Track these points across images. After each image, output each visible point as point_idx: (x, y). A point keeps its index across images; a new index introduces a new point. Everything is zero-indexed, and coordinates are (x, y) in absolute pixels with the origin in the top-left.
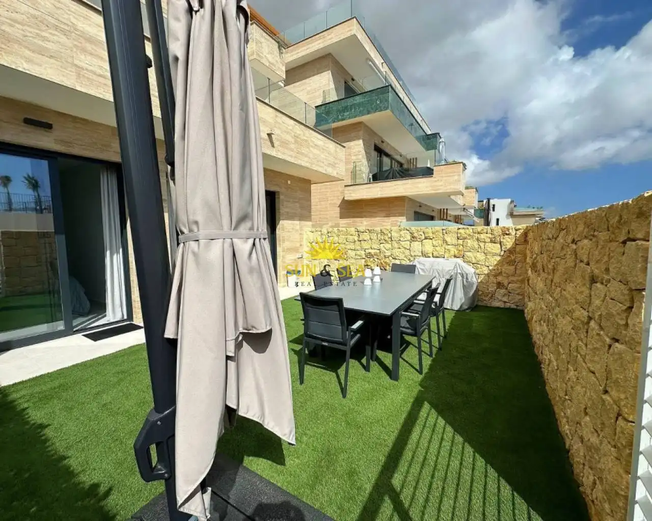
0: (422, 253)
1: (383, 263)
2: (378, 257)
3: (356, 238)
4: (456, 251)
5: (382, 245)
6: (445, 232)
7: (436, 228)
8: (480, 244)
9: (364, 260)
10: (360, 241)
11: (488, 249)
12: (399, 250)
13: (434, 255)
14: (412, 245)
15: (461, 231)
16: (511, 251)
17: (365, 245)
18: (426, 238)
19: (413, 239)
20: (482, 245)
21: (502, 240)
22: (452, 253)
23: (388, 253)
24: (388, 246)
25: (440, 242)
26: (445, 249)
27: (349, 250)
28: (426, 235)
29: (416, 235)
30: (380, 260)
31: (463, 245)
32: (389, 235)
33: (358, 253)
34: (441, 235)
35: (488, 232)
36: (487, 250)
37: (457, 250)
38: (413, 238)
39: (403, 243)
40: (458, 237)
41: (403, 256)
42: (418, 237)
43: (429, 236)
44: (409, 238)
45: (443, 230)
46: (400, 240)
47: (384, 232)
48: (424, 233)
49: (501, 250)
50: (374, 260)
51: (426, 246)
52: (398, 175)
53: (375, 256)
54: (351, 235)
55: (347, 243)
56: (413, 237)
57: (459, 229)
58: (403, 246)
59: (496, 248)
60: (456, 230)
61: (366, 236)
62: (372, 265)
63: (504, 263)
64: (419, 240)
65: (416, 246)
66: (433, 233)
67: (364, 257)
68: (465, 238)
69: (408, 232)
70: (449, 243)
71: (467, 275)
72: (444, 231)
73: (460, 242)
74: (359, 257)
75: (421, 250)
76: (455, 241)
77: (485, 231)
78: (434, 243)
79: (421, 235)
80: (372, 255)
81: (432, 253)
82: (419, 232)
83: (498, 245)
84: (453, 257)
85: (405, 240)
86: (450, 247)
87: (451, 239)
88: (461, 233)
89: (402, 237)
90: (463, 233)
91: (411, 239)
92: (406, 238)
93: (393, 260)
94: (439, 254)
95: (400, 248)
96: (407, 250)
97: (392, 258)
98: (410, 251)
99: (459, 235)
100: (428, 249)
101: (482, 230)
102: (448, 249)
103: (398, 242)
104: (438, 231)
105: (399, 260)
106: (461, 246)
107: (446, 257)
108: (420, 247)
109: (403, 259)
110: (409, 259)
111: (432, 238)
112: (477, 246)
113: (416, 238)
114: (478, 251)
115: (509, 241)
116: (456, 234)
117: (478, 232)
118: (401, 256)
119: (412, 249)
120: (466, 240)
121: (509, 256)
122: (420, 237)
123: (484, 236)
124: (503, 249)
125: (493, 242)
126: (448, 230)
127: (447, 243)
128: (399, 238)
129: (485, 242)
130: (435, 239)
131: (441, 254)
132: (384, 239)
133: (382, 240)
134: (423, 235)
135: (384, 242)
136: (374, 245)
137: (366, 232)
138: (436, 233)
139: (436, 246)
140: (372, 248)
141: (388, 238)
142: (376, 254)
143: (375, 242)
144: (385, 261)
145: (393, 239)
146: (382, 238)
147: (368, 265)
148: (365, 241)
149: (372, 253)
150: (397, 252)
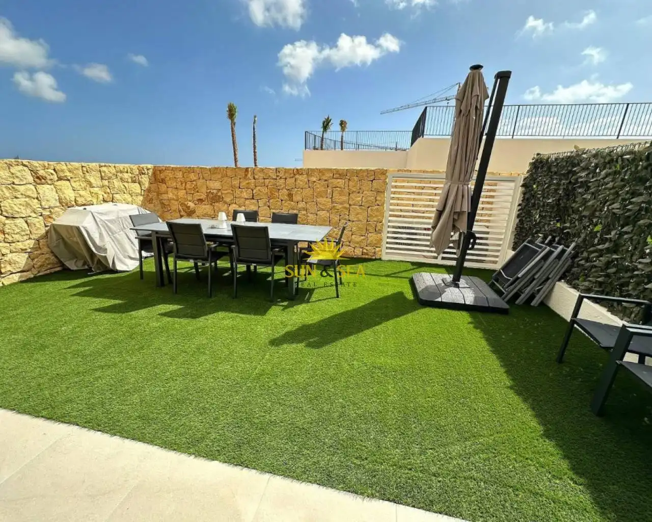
0: (60, 203)
4: (104, 194)
6: (86, 171)
7: (72, 163)
8: (125, 184)
11: (133, 189)
12: (17, 201)
13: (80, 202)
14: (40, 192)
15: (105, 169)
16: (149, 190)
18: (60, 179)
19: (38, 181)
21: (140, 180)
22: (101, 197)
25: (83, 184)
26: (91, 193)
28: (61, 174)
29: (41, 172)
31: (109, 187)
34: (81, 174)
35: (129, 172)
36: (131, 190)
38: (39, 179)
39: (22, 188)
40: (101, 177)
41: (29, 210)
42: (48, 177)
43: (66, 176)
44: (30, 179)
45: (82, 167)
46: (13, 183)
48: (54, 170)
49: (142, 190)
51: (65, 192)
56: (38, 178)
57: (100, 166)
58: (22, 194)
59: (136, 187)
60: (98, 168)
63: (146, 202)
64: (49, 182)
65: (46, 191)
66: (69, 171)
68: (109, 178)
69: (25, 168)
70: (94, 185)
72: (85, 169)
73: (106, 183)
75: (57, 198)
76: (99, 183)
77: (126, 170)
78: (74, 184)
79: (52, 174)
81: (76, 201)
82: (48, 169)
83: (137, 184)
84: (102, 202)
85: (25, 183)
86: (96, 190)
87: (94, 179)
88: (104, 172)
89: (17, 177)
90: (107, 172)
91: (34, 180)
92: (26, 179)
93: (7, 222)
94: (86, 201)
95: (16, 198)
96: (32, 199)
97: (5, 218)
98: (38, 200)
99: (103, 174)
100: (70, 195)
101: (124, 169)
102: (95, 192)
103: (9, 186)
104: (76, 169)
105: (21, 219)
106: (107, 188)
107: (95, 203)
108: (55, 193)
109: (30, 216)
110: (40, 214)
111: (69, 178)
112: (123, 187)
113: (45, 180)
114: (124, 193)
115: (145, 180)
116: (99, 173)
117: (121, 171)
118: (24, 211)
119: (42, 197)
120: (111, 181)
121: (148, 195)
122: (52, 177)
123: (126, 176)
124: (143, 188)
125: (134, 182)
126: (89, 168)
127: (91, 186)
128: (11, 179)
129: (128, 182)
130: (75, 180)
131: (88, 200)
134: (54, 173)
138: (74, 172)
139: (78, 189)
150: (13, 206)
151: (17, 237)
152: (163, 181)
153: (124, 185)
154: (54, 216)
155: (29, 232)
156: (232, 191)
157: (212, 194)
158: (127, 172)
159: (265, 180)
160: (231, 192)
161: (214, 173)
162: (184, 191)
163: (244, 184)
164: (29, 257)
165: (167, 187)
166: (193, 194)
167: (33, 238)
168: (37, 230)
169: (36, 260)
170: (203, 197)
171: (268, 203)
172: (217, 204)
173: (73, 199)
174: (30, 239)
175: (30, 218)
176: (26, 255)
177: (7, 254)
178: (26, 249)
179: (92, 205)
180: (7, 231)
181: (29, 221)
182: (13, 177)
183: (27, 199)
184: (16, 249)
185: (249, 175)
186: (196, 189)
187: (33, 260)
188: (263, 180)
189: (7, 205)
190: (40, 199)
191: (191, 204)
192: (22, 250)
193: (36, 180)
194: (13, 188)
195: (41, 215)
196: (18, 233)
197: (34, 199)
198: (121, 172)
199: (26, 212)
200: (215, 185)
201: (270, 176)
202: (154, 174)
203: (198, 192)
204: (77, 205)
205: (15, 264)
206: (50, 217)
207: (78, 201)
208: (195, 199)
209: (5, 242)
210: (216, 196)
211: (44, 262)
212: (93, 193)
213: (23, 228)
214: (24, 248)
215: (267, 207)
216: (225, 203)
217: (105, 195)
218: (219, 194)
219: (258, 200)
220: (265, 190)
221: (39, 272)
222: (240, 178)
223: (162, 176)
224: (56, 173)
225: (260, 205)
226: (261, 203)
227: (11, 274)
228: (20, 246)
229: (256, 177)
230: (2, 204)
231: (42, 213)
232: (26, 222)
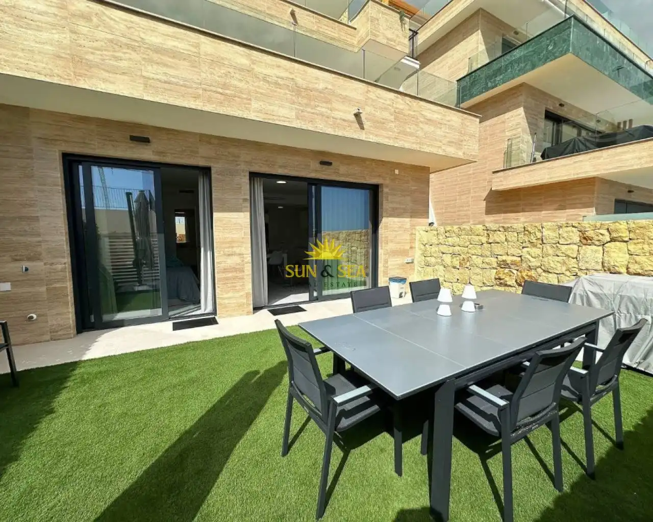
0: (603, 266)
2: (517, 268)
3: (484, 240)
5: (524, 250)
9: (495, 271)
10: (490, 243)
12: (557, 259)
13: (631, 270)
14: (582, 252)
17: (497, 249)
18: (613, 240)
19: (584, 241)
23: (534, 263)
24: (535, 251)
25: (649, 248)
27: (473, 255)
28: (614, 235)
29: (590, 233)
30: (521, 272)
32: (539, 235)
33: (487, 260)
38: (586, 240)
39: (564, 248)
41: (564, 269)
42: (596, 238)
43: (620, 236)
44: (576, 239)
46: (558, 243)
47: (531, 231)
48: (608, 230)
50: (511, 271)
51: (612, 254)
52: (581, 146)
53: (512, 266)
54: (478, 235)
55: (471, 246)
56: (585, 238)
58: (563, 253)
61: (500, 237)
62: (507, 279)
64: (597, 243)
65: (592, 254)
66: (629, 231)
67: (495, 265)
69: (575, 229)
74: (488, 267)
75: (600, 261)
78: (633, 248)
79: (602, 235)
80: (508, 264)
81: (628, 268)
82: (599, 229)
85: (569, 243)
89: (563, 237)
91: (580, 241)
92: (571, 239)
93: (544, 274)
94: (642, 269)
95: (557, 256)
96: (571, 258)
97: (541, 271)
98: (577, 261)
103: (554, 245)
105: (554, 275)
108: (600, 256)
109: (563, 274)
110: (575, 274)
111: (627, 239)
113: (591, 240)
118: (559, 268)
119: (581, 257)
122: (601, 238)
128: (557, 239)
130: (635, 241)
131: (647, 269)
132: (529, 241)
133: (525, 242)
134: (608, 234)
135: (529, 245)
136: (512, 249)
137: (500, 231)
138: (637, 231)
139: (637, 254)
140: (509, 253)
141: (536, 239)
142: (514, 263)
143: (514, 245)
144: (529, 274)
145: (544, 242)
146: (526, 239)
147: (500, 279)
148: (498, 243)
149: (509, 262)
150: (551, 262)
175: (562, 276)
182: (560, 237)
183: (565, 258)
189: (547, 261)
190: (578, 259)
193: (582, 240)
194: (557, 247)
195: (575, 276)
197: (573, 258)
199: (561, 269)
204: (627, 273)
207: (630, 268)
224: (610, 234)
230: (543, 260)
231: (577, 273)
232: (558, 277)
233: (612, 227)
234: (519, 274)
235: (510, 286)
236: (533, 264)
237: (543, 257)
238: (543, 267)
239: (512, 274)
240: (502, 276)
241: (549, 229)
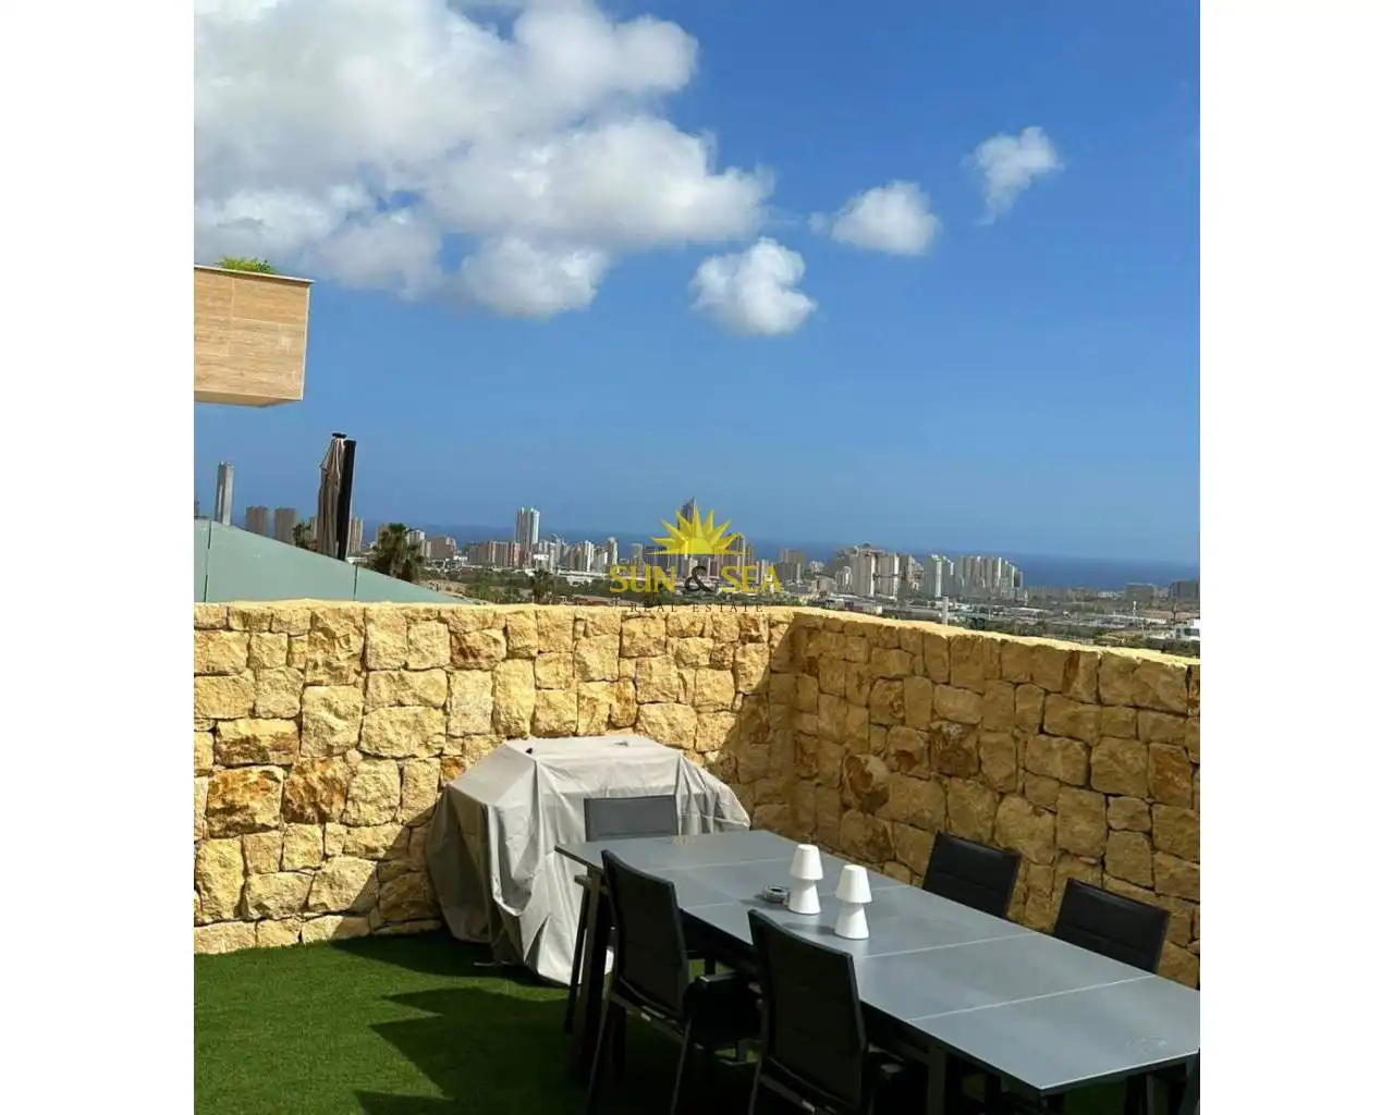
0: (494, 721)
1: (319, 787)
2: (285, 761)
4: (615, 704)
5: (312, 694)
6: (584, 631)
7: (551, 608)
8: (684, 672)
9: (206, 782)
11: (707, 691)
12: (399, 713)
13: (542, 726)
14: (456, 689)
15: (634, 626)
16: (761, 696)
17: (218, 699)
18: (512, 654)
19: (460, 660)
20: (688, 674)
21: (739, 659)
22: (603, 712)
23: (345, 733)
24: (347, 697)
25: (565, 671)
26: (580, 697)
28: (518, 643)
29: (473, 639)
30: (301, 771)
31: (634, 682)
32: (357, 644)
34: (568, 640)
35: (706, 633)
36: (702, 694)
37: (619, 700)
38: (464, 656)
39: (417, 680)
40: (621, 648)
41: (416, 740)
42: (485, 651)
44: (444, 654)
45: (576, 620)
46: (406, 667)
47: (333, 627)
48: (505, 630)
49: (737, 692)
50: (269, 775)
51: (514, 690)
53: (272, 756)
56: (462, 652)
57: (626, 618)
58: (414, 695)
59: (718, 686)
60: (617, 623)
61: (232, 650)
62: (256, 805)
64: (484, 663)
65: (473, 688)
66: (540, 634)
67: (205, 762)
68: (643, 653)
69: (442, 627)
70: (594, 675)
71: (718, 797)
72: (580, 628)
73: (629, 667)
75: (490, 709)
76: (611, 667)
77: (698, 628)
78: (541, 671)
79: (496, 641)
80: (261, 750)
81: (534, 720)
82: (489, 628)
83: (728, 675)
84: (603, 728)
85: (429, 666)
86: (596, 689)
87: (598, 657)
88: (632, 635)
89: (418, 650)
90: (639, 634)
91: (452, 659)
92: (434, 654)
93: (364, 767)
94: (558, 721)
95: (401, 704)
96: (432, 709)
97: (360, 756)
98: (446, 714)
99: (626, 642)
100: (521, 699)
101: (693, 624)
102: (588, 695)
103: (395, 674)
104: (557, 626)
105: (393, 762)
106: (631, 684)
107: (581, 730)
108: (487, 695)
109: (414, 756)
110: (438, 752)
111: (534, 653)
112: (676, 682)
113: (475, 657)
114: (678, 702)
115: (755, 663)
116: (618, 637)
117: (682, 631)
118: (404, 741)
119: (454, 704)
120: (646, 661)
121: (754, 713)
122: (493, 650)
123: (696, 647)
124: (741, 689)
125: (716, 665)
126: (593, 623)
127: (585, 674)
128: (403, 657)
129: (696, 666)
130: (547, 657)
131: (566, 719)
132: (328, 664)
133: (316, 666)
134: (502, 639)
135: (324, 678)
136: (274, 697)
137: (229, 629)
138: (552, 635)
139: (550, 686)
140: (260, 709)
141: (349, 658)
142: (280, 744)
143: (278, 681)
144: (329, 773)
145: (371, 664)
146: (319, 657)
147: (230, 809)
148: (223, 674)
149: (265, 742)
150: (387, 725)
151: (368, 811)
152: (812, 667)
153: (681, 676)
154: (466, 761)
155: (395, 802)
156: (1016, 739)
157: (945, 738)
158: (701, 636)
159: (1141, 714)
160: (1012, 744)
161: (960, 661)
162: (865, 712)
163: (1057, 717)
164: (377, 872)
165: (821, 691)
166: (888, 727)
167: (400, 821)
168: (416, 796)
169: (388, 885)
170: (917, 744)
171: (1146, 820)
172: (957, 783)
173: (526, 714)
174: (394, 820)
175: (412, 761)
176: (371, 866)
177: (333, 856)
178: (375, 850)
179: (575, 734)
180: (354, 792)
181: (406, 769)
182: (410, 650)
183: (420, 709)
184: (356, 845)
185: (1079, 685)
186: (896, 714)
187: (382, 883)
188: (1131, 712)
189: (375, 723)
190: (448, 710)
191: (877, 767)
192: (369, 850)
193: (455, 657)
194: (402, 678)
195: (438, 756)
196: (373, 801)
197: (436, 708)
198: (683, 634)
199: (408, 743)
200: (958, 704)
201: (1157, 700)
202: (792, 639)
203: (903, 722)
204: (536, 732)
205: (340, 887)
206: (457, 764)
207: (539, 722)
208: (892, 751)
209: (341, 823)
210: (958, 747)
211: (405, 895)
212: (584, 697)
213: (389, 787)
214: (374, 844)
215: (1142, 839)
216: (987, 784)
217: (617, 708)
218: (969, 743)
219: (1107, 795)
220: (1134, 757)
221: (386, 923)
222: (1047, 693)
223: (812, 648)
224: (508, 639)
225: (1113, 824)
226: (1117, 815)
227: (325, 914)
228: (366, 837)
229: (1106, 695)
230: (367, 720)
231: (442, 749)
232: (401, 771)
233: (514, 624)
234: (295, 777)
235: (265, 828)
236: (338, 739)
237: (365, 713)
238: (364, 745)
239: (270, 783)
240: (240, 798)
241: (384, 627)
